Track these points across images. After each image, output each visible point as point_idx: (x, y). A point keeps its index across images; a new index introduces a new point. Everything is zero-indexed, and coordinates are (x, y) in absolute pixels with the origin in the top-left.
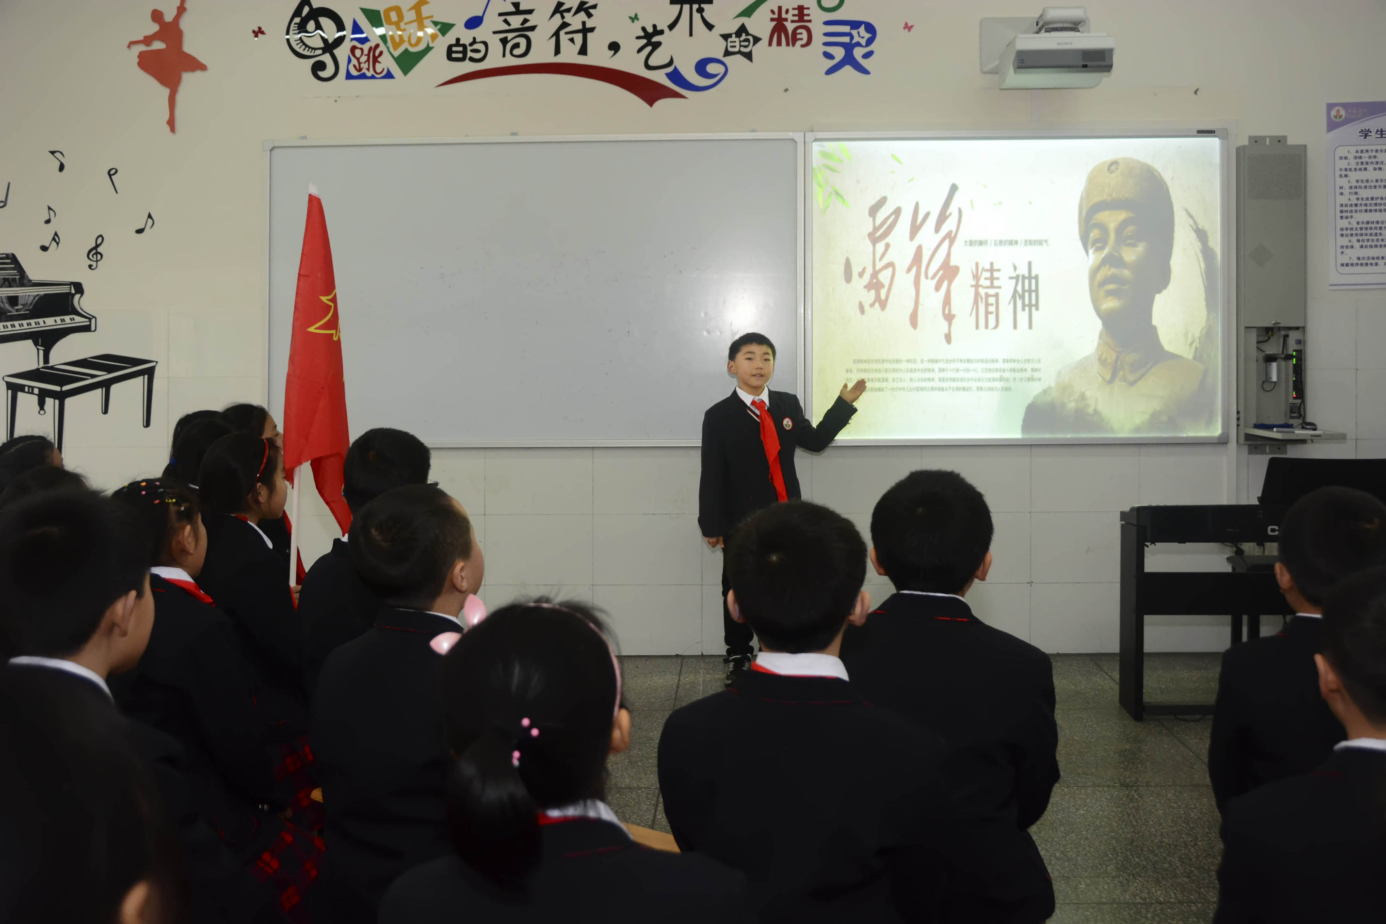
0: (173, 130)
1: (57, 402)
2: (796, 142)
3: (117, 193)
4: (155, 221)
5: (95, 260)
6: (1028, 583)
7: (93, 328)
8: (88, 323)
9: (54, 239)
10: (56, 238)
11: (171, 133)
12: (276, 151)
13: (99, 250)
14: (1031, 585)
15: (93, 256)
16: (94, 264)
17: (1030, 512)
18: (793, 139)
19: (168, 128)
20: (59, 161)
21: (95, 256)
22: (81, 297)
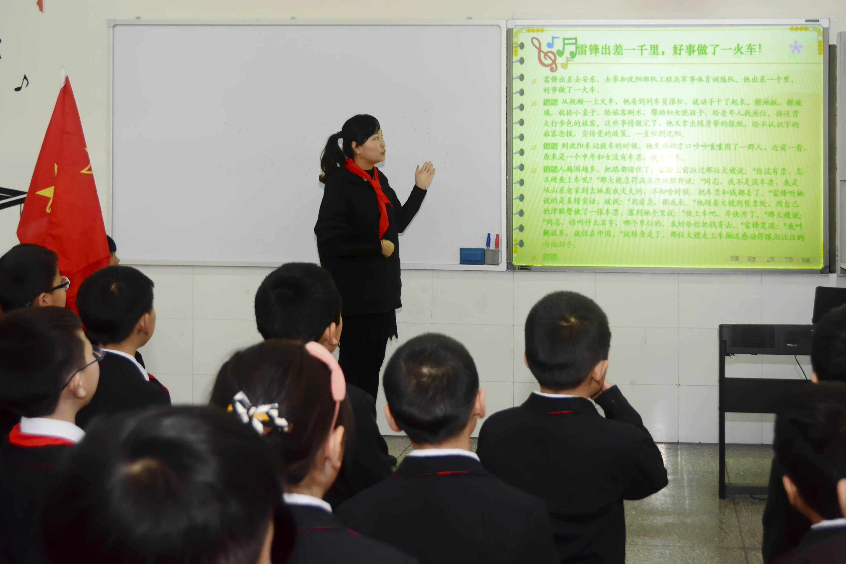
0: (41, 9)
2: (501, 28)
4: (29, 82)
6: (677, 385)
11: (40, 12)
12: (117, 28)
14: (679, 387)
17: (678, 328)
18: (498, 25)
19: (38, 8)
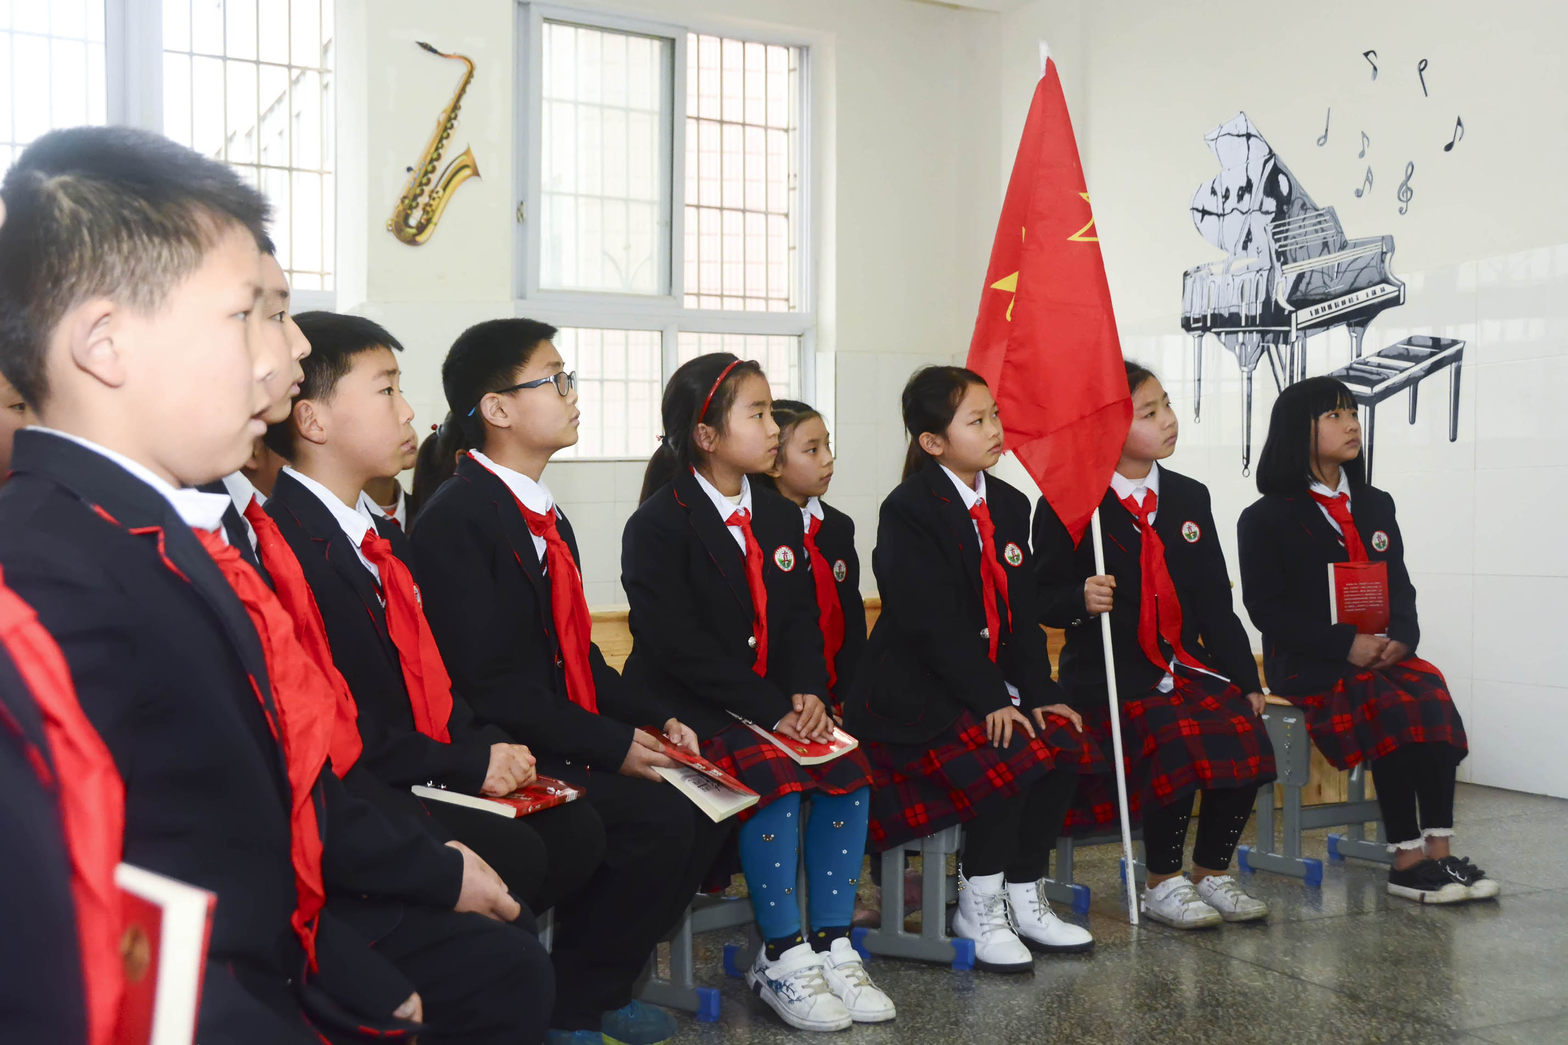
1: (1368, 408)
3: (1426, 95)
5: (1405, 199)
7: (1402, 301)
8: (1397, 293)
9: (1367, 179)
10: (1369, 179)
13: (1410, 184)
15: (1403, 196)
16: (1404, 205)
20: (1373, 64)
21: (1405, 195)
22: (1392, 255)
